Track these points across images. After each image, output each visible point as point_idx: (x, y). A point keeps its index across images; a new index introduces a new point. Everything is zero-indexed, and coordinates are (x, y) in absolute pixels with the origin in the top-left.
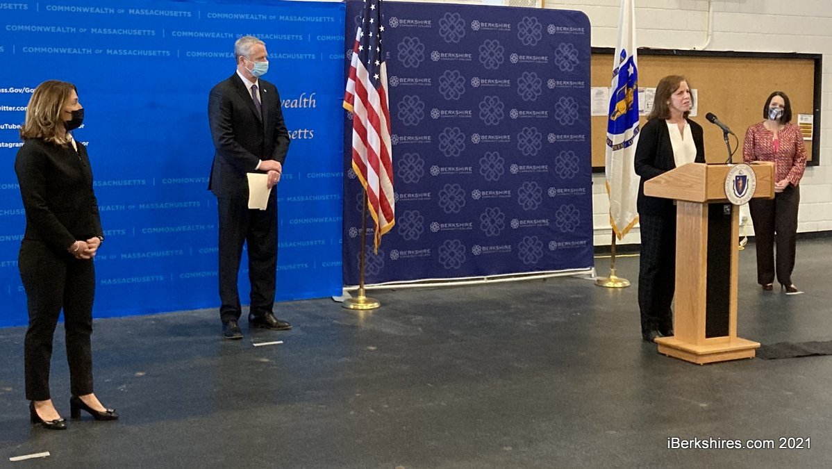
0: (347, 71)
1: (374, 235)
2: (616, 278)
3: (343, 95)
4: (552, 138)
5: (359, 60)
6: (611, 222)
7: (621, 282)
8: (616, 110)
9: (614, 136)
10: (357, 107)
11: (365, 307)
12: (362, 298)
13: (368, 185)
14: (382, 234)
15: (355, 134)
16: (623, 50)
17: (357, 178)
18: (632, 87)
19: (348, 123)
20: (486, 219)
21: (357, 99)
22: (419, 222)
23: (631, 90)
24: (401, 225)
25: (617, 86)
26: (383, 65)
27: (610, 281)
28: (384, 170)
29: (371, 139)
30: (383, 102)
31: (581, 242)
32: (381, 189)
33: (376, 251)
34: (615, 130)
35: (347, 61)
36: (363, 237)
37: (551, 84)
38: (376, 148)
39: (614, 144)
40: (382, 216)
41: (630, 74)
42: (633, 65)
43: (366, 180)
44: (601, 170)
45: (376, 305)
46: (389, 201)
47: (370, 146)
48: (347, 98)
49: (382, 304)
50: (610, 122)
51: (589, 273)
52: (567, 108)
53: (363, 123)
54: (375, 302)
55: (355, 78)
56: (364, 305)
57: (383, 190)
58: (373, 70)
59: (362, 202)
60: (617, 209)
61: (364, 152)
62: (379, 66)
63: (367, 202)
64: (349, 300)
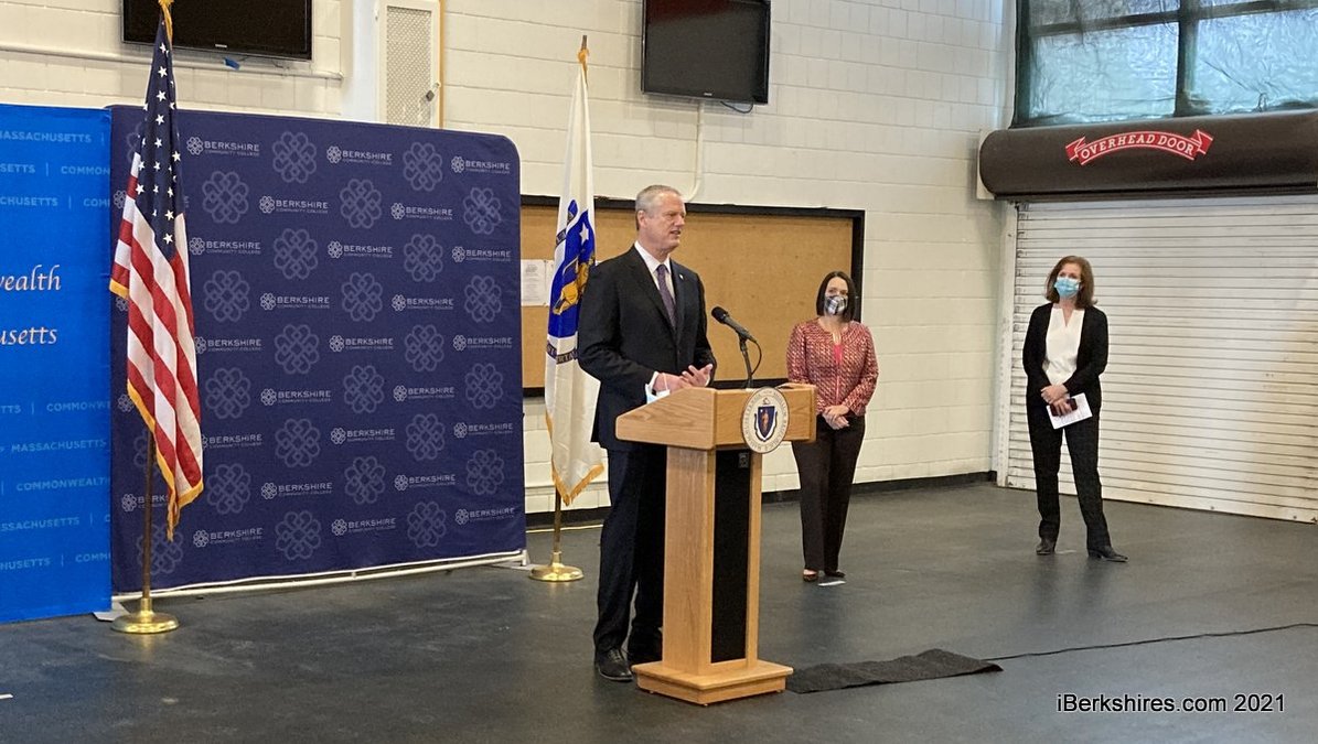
0: (115, 227)
1: (166, 507)
2: (562, 566)
3: (110, 269)
4: (460, 342)
5: (137, 209)
6: (554, 477)
7: (569, 572)
8: (562, 298)
9: (559, 340)
10: (135, 289)
11: (152, 630)
12: (146, 614)
13: (156, 423)
14: (181, 506)
15: (132, 337)
16: (573, 202)
17: (135, 409)
18: (587, 262)
19: (119, 317)
20: (355, 477)
21: (134, 277)
22: (242, 483)
23: (585, 266)
24: (212, 490)
25: (563, 259)
26: (180, 221)
27: (552, 571)
28: (184, 397)
29: (161, 344)
30: (180, 283)
31: (507, 510)
32: (178, 430)
33: (170, 535)
34: (559, 333)
35: (116, 213)
36: (148, 510)
37: (458, 254)
38: (170, 361)
39: (558, 353)
40: (181, 474)
41: (583, 241)
42: (588, 226)
43: (153, 415)
44: (538, 393)
45: (172, 625)
46: (193, 449)
47: (159, 359)
48: (116, 275)
49: (181, 623)
50: (552, 317)
51: (518, 559)
52: (482, 293)
53: (146, 318)
54: (169, 619)
55: (130, 241)
56: (148, 625)
57: (184, 431)
58: (162, 228)
59: (145, 452)
60: (564, 457)
61: (148, 367)
62: (173, 221)
63: (154, 452)
64: (122, 618)
